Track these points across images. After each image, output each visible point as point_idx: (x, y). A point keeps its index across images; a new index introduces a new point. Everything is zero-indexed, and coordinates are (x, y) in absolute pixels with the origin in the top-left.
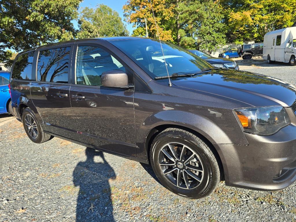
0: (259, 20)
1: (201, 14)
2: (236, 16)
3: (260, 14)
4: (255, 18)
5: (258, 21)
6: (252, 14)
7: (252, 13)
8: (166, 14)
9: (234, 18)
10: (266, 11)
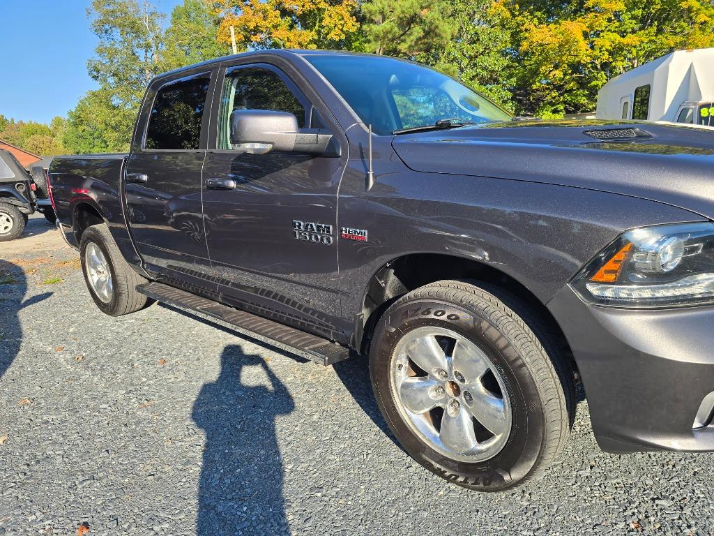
0: (610, 48)
1: (431, 23)
2: (541, 34)
3: (615, 31)
4: (598, 42)
5: (607, 50)
6: (588, 30)
7: (591, 27)
8: (333, 21)
9: (534, 40)
10: (634, 21)
